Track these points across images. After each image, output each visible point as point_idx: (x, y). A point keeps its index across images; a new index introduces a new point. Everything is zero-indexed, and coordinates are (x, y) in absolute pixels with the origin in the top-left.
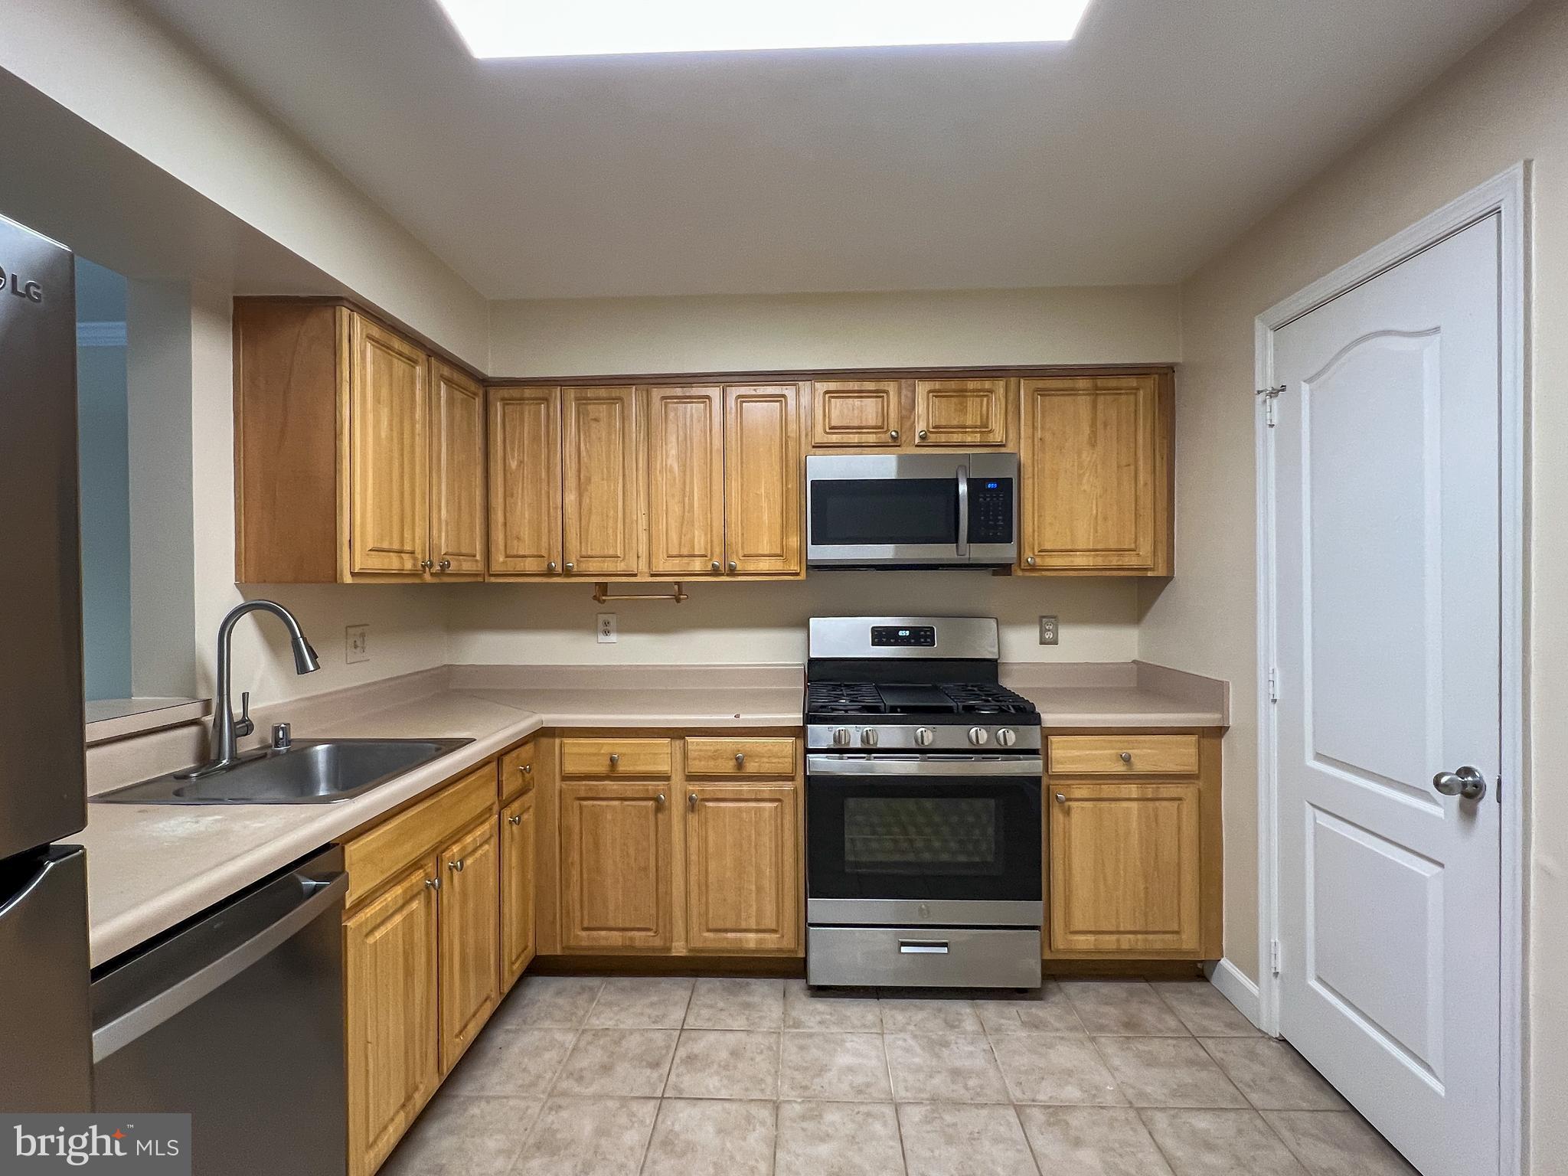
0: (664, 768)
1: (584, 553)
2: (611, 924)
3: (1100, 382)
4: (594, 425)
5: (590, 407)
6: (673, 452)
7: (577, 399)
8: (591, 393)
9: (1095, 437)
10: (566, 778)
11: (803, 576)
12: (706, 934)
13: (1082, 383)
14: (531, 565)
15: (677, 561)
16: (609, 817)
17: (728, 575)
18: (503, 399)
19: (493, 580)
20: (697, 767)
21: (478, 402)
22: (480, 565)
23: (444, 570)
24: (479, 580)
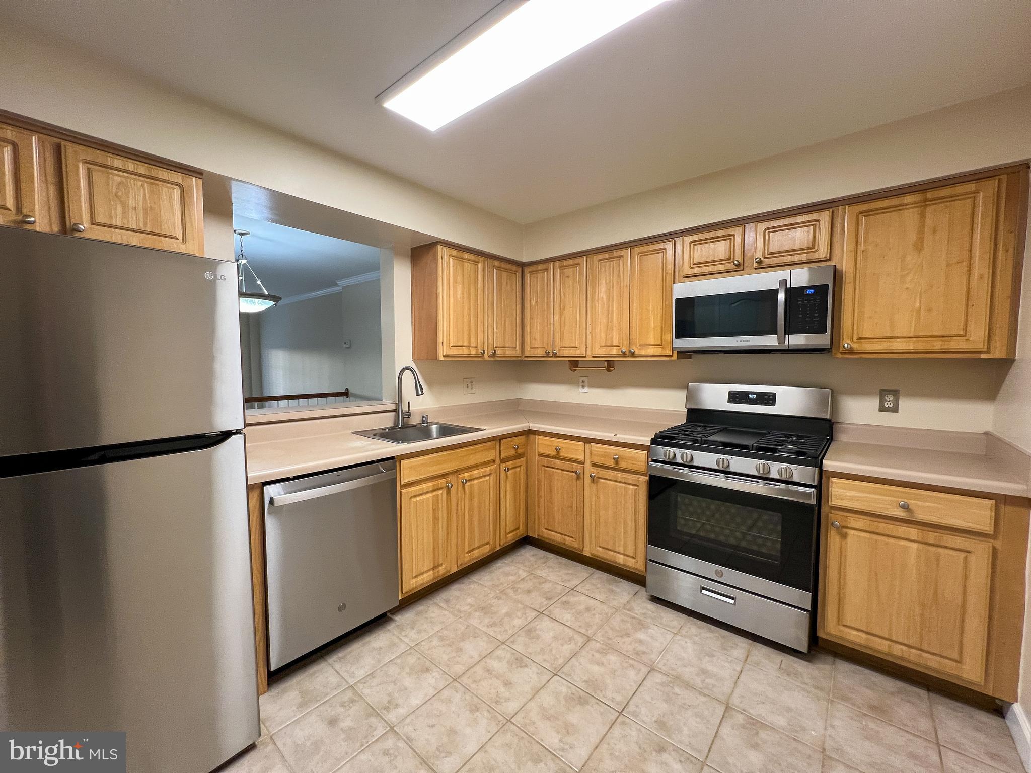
0: (581, 458)
1: (562, 346)
2: (557, 530)
3: (929, 195)
4: (567, 279)
5: (565, 270)
6: (603, 290)
7: (560, 267)
8: (566, 263)
9: (922, 242)
10: (540, 455)
11: (675, 357)
12: (598, 548)
13: (908, 199)
14: (540, 352)
15: (604, 349)
16: (556, 478)
17: (631, 357)
18: (530, 272)
19: (526, 359)
20: (597, 460)
21: (519, 275)
22: (518, 352)
23: (494, 355)
24: (519, 359)
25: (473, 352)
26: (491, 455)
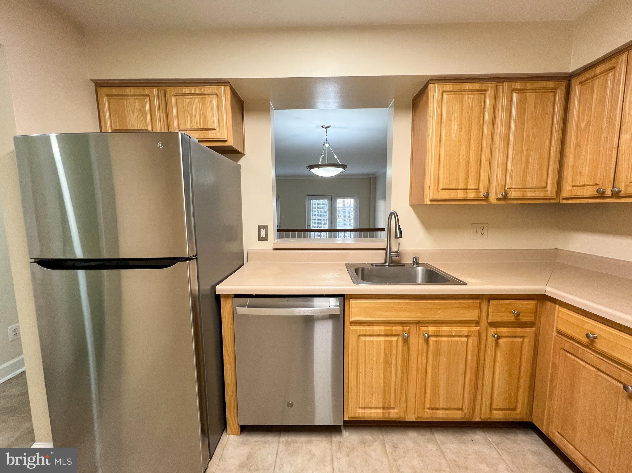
1: (631, 180)
10: (559, 332)
14: (589, 191)
18: (581, 82)
19: (565, 201)
22: (549, 192)
23: (505, 197)
24: (552, 201)
25: (471, 195)
26: (473, 315)
